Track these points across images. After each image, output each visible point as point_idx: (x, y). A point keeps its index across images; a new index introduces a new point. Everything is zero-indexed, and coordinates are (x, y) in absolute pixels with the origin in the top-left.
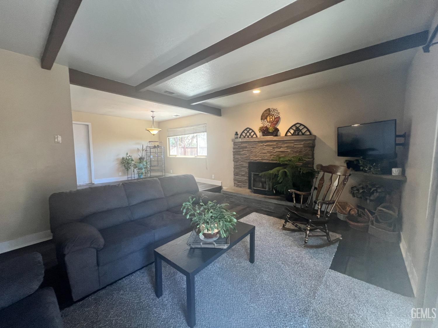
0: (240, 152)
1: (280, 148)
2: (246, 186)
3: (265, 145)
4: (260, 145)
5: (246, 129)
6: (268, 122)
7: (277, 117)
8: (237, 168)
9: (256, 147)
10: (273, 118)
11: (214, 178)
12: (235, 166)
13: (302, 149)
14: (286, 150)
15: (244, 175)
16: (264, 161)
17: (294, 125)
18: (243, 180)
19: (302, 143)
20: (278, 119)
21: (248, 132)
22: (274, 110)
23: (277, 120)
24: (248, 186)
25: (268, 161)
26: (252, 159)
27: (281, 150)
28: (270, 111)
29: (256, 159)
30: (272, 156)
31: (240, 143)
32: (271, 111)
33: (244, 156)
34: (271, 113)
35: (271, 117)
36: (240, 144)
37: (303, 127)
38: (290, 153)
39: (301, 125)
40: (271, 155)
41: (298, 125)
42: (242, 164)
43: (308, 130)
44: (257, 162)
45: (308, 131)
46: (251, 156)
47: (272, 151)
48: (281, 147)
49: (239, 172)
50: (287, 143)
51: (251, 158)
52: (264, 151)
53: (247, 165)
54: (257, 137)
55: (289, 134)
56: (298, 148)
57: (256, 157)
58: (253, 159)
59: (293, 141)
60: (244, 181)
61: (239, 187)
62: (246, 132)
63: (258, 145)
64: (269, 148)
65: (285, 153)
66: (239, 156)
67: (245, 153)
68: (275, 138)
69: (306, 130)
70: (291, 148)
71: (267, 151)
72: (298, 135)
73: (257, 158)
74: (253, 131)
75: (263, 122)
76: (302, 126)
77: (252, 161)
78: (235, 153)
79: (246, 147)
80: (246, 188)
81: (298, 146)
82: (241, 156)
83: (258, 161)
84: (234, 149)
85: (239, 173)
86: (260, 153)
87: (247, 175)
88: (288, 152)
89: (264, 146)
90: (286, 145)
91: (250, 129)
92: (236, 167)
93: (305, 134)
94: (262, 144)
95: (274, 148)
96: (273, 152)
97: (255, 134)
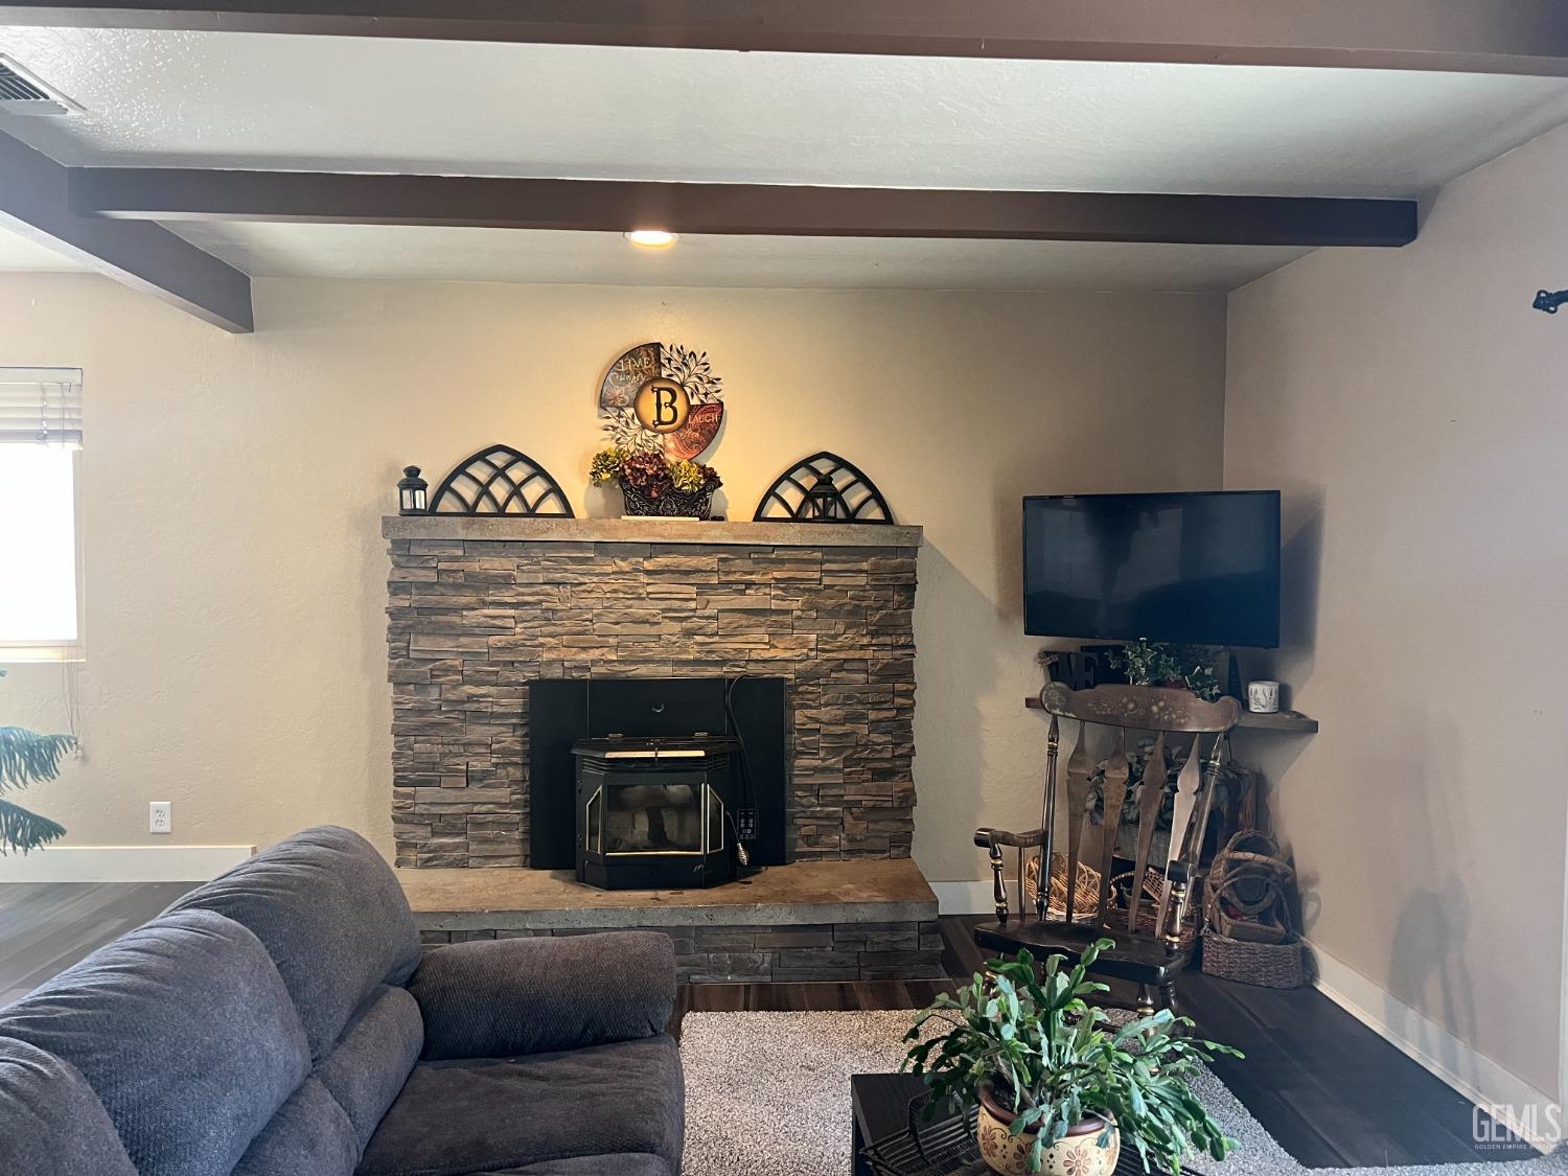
0: (457, 610)
1: (742, 592)
2: (505, 848)
3: (648, 572)
4: (609, 569)
5: (482, 456)
6: (644, 427)
7: (703, 404)
8: (419, 731)
9: (582, 580)
10: (680, 404)
11: (166, 828)
12: (400, 713)
13: (863, 599)
14: (775, 604)
15: (486, 774)
16: (643, 671)
17: (805, 463)
18: (476, 809)
19: (865, 566)
20: (715, 417)
21: (500, 473)
22: (686, 358)
23: (707, 423)
24: (516, 849)
25: (666, 672)
26: (550, 663)
27: (751, 599)
28: (658, 360)
29: (583, 656)
30: (698, 638)
31: (460, 553)
32: (669, 360)
33: (492, 640)
34: (664, 374)
35: (666, 397)
36: (456, 559)
37: (851, 478)
38: (799, 618)
39: (841, 463)
40: (689, 633)
41: (824, 466)
42: (471, 698)
43: (876, 496)
44: (588, 676)
45: (872, 502)
46: (541, 640)
47: (695, 610)
48: (749, 584)
49: (443, 755)
50: (782, 562)
51: (546, 656)
52: (638, 610)
53: (516, 705)
54: (569, 513)
55: (775, 510)
56: (844, 591)
57: (584, 649)
58: (560, 657)
59: (818, 555)
60: (490, 818)
61: (449, 865)
62: (481, 472)
63: (598, 569)
64: (674, 588)
65: (774, 618)
66: (448, 644)
67: (497, 622)
68: (713, 533)
69: (866, 493)
70: (805, 590)
71: (663, 605)
72: (824, 518)
73: (595, 654)
74: (539, 471)
75: (612, 422)
76: (843, 472)
77: (556, 673)
78: (403, 625)
79: (506, 582)
80: (506, 862)
81: (842, 581)
82: (464, 640)
83: (603, 670)
84: (396, 588)
85: (447, 761)
86: (613, 617)
87: (511, 770)
88: (788, 612)
89: (644, 579)
90: (777, 575)
91: (518, 457)
92: (410, 727)
93: (858, 517)
94: (624, 565)
95: (703, 588)
96: (698, 613)
97: (555, 489)
